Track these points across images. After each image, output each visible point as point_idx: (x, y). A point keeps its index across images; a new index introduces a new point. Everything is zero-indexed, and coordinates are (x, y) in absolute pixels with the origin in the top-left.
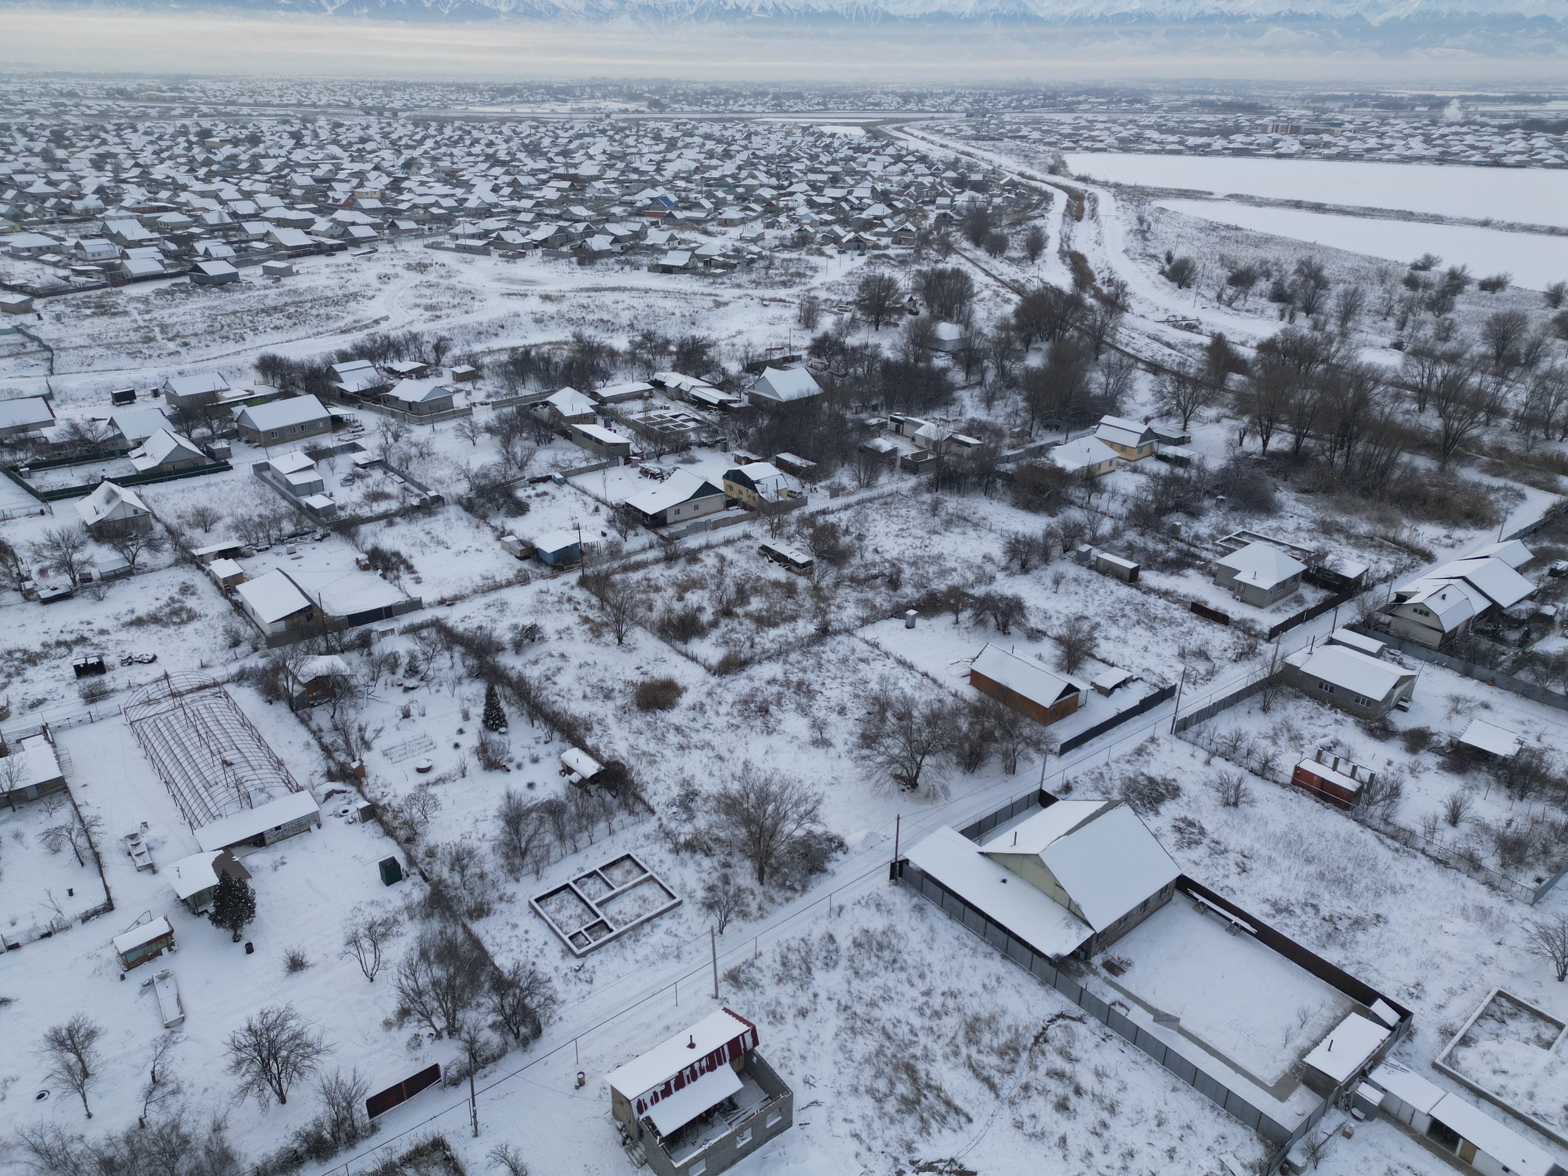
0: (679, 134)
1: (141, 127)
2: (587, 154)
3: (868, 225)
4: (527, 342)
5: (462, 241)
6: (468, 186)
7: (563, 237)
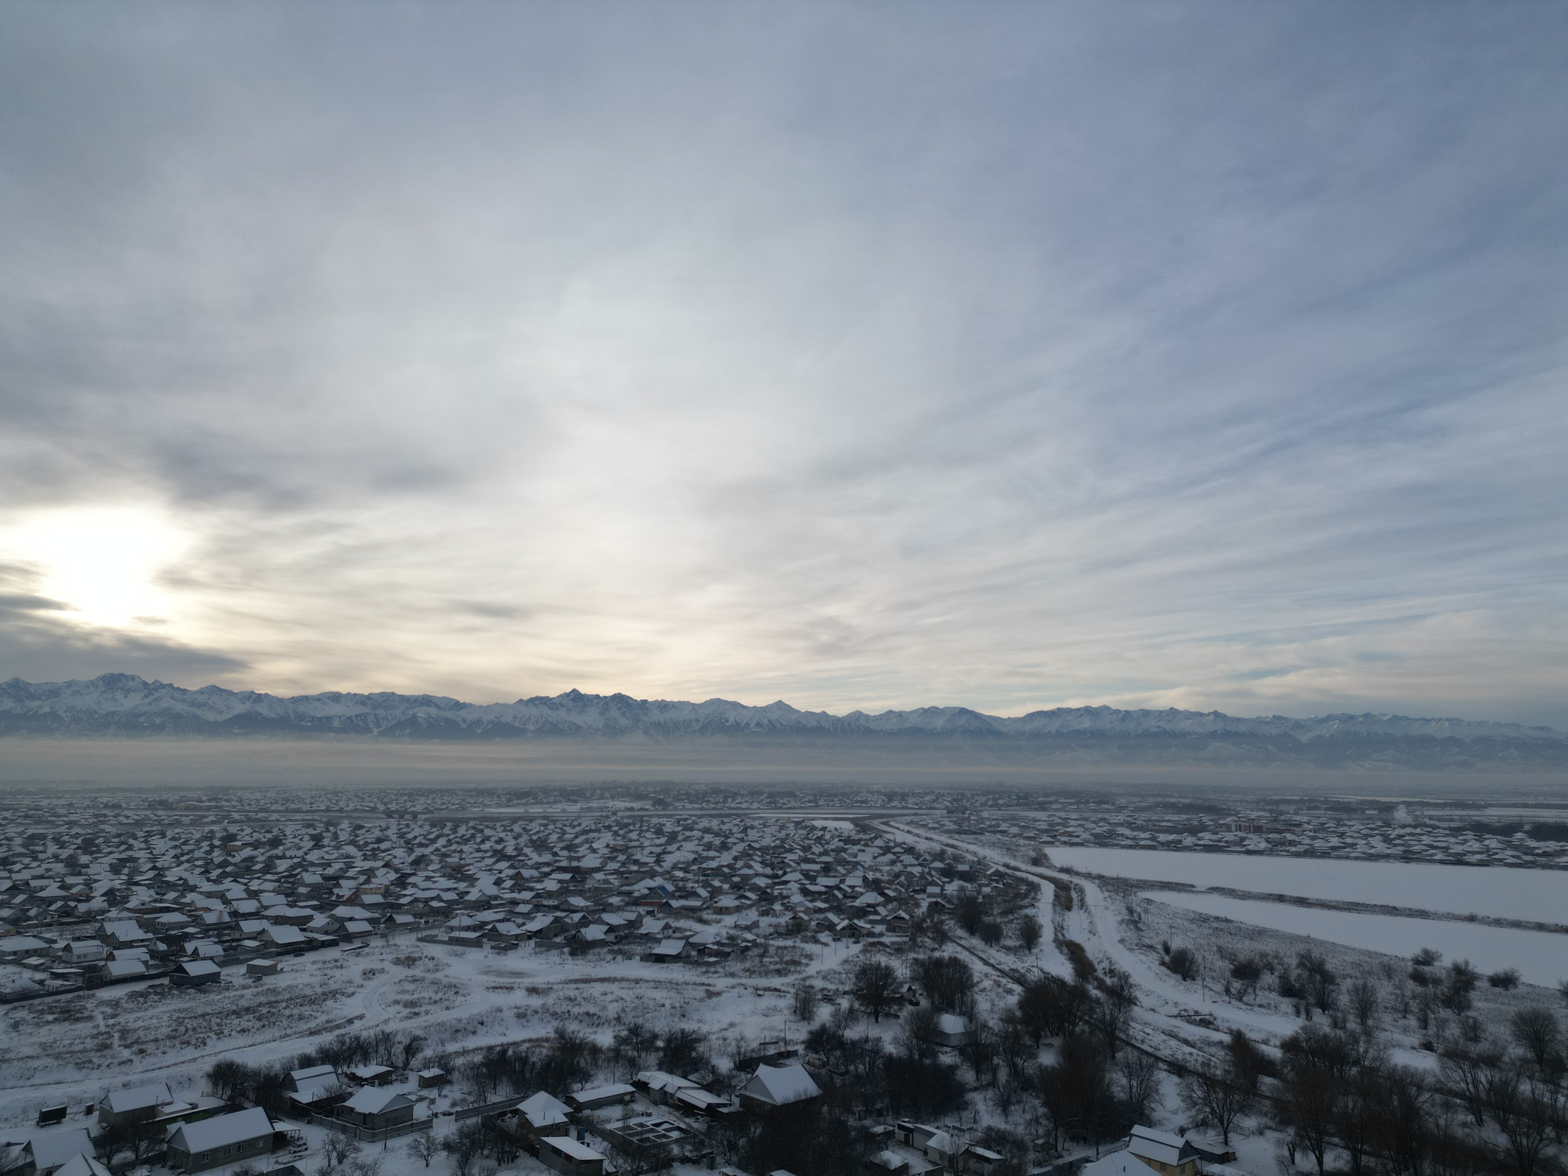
0: (680, 828)
1: (170, 833)
2: (591, 848)
3: (862, 912)
4: (505, 1040)
5: (456, 934)
6: (472, 880)
7: (559, 926)
